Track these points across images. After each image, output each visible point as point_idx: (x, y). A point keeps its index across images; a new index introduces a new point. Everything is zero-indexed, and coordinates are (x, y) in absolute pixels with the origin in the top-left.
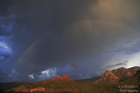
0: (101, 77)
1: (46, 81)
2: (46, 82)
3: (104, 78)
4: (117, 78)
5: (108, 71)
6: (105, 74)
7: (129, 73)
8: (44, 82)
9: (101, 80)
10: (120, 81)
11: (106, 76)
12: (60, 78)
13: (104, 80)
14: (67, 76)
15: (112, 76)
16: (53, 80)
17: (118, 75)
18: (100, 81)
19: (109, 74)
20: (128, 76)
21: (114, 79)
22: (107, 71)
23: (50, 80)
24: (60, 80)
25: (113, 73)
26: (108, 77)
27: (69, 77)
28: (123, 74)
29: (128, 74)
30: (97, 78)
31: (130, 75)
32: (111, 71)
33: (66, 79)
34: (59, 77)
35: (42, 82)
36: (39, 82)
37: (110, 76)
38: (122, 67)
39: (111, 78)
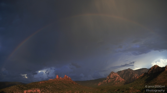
0: (105, 79)
1: (43, 81)
2: (42, 83)
3: (109, 79)
4: (123, 80)
5: (114, 72)
6: (110, 75)
7: (136, 76)
8: (41, 83)
9: (106, 82)
10: (126, 83)
11: (111, 77)
12: (59, 78)
13: (108, 82)
14: (67, 77)
15: (117, 78)
16: (51, 80)
17: (124, 77)
18: (104, 82)
19: (115, 75)
20: (135, 78)
21: (119, 81)
22: (112, 73)
23: (47, 81)
24: (58, 80)
25: (119, 74)
26: (113, 79)
27: (69, 78)
28: (130, 75)
29: (134, 76)
30: (101, 80)
31: (137, 77)
32: (117, 73)
33: (66, 80)
34: (57, 77)
35: (38, 82)
36: (34, 83)
37: (115, 77)
38: (129, 69)
39: (116, 80)
